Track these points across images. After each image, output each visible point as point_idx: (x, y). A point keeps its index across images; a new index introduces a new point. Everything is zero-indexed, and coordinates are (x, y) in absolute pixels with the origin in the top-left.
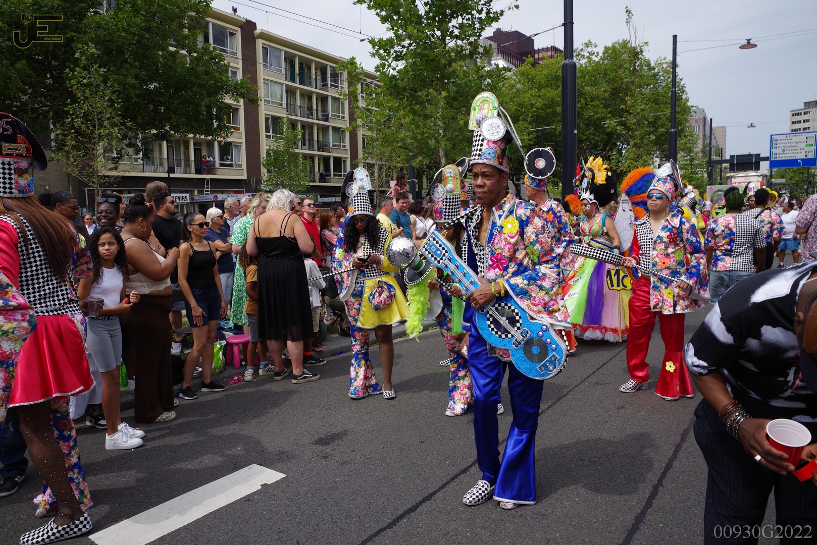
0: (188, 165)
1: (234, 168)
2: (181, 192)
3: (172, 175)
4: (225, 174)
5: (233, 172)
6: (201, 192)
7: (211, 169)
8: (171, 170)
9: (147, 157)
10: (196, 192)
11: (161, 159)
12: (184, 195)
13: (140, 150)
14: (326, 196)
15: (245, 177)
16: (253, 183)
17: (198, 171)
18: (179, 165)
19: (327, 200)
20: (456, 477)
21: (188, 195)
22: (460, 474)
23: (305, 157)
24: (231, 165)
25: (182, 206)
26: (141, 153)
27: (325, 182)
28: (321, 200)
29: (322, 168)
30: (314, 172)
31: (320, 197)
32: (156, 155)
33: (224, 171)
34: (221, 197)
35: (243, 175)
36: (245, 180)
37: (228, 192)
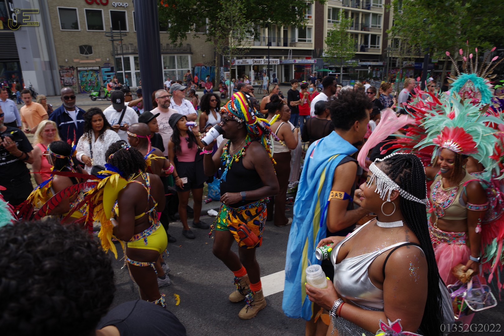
0: (279, 41)
1: (307, 42)
2: (274, 58)
3: (271, 47)
4: (301, 47)
5: (306, 45)
6: (286, 58)
7: (293, 44)
8: (270, 44)
9: (257, 38)
10: (283, 58)
11: (264, 38)
12: (276, 60)
13: (253, 34)
14: (364, 61)
15: (313, 48)
16: (318, 52)
17: (285, 45)
18: (274, 41)
19: (364, 63)
21: (278, 60)
23: (352, 34)
24: (305, 41)
25: (275, 65)
26: (253, 36)
27: (364, 51)
28: (361, 63)
29: (363, 42)
30: (357, 45)
31: (360, 62)
32: (262, 35)
33: (301, 45)
34: (298, 61)
35: (312, 47)
36: (313, 50)
37: (302, 58)
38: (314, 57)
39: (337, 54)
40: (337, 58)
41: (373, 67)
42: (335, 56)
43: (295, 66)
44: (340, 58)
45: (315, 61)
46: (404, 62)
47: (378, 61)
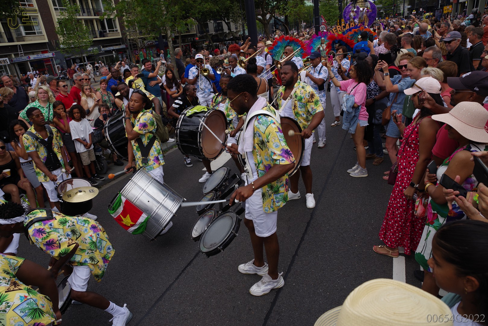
1: (37, 35)
4: (31, 40)
5: (37, 38)
6: (16, 55)
7: (20, 38)
10: (13, 56)
12: (5, 59)
14: (107, 46)
15: (46, 41)
16: (54, 44)
19: (107, 49)
20: (185, 269)
22: (187, 266)
23: (86, 21)
24: (34, 33)
25: (5, 67)
27: (104, 37)
28: (103, 49)
29: (100, 27)
30: (95, 31)
31: (103, 47)
33: (30, 38)
34: (32, 57)
35: (45, 39)
36: (47, 42)
37: (37, 53)
38: (52, 49)
39: (73, 43)
40: (75, 48)
41: (117, 51)
42: (73, 46)
43: (30, 62)
44: (78, 47)
45: (53, 54)
46: (145, 42)
47: (120, 45)
